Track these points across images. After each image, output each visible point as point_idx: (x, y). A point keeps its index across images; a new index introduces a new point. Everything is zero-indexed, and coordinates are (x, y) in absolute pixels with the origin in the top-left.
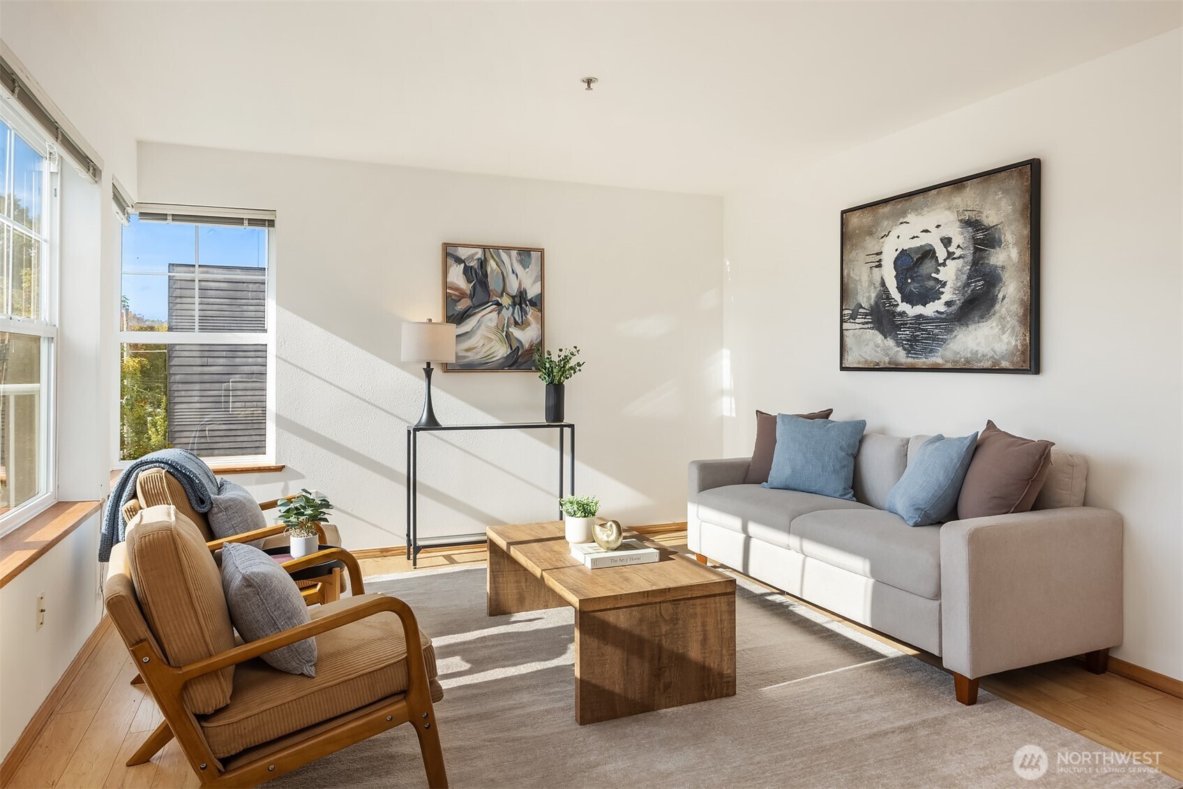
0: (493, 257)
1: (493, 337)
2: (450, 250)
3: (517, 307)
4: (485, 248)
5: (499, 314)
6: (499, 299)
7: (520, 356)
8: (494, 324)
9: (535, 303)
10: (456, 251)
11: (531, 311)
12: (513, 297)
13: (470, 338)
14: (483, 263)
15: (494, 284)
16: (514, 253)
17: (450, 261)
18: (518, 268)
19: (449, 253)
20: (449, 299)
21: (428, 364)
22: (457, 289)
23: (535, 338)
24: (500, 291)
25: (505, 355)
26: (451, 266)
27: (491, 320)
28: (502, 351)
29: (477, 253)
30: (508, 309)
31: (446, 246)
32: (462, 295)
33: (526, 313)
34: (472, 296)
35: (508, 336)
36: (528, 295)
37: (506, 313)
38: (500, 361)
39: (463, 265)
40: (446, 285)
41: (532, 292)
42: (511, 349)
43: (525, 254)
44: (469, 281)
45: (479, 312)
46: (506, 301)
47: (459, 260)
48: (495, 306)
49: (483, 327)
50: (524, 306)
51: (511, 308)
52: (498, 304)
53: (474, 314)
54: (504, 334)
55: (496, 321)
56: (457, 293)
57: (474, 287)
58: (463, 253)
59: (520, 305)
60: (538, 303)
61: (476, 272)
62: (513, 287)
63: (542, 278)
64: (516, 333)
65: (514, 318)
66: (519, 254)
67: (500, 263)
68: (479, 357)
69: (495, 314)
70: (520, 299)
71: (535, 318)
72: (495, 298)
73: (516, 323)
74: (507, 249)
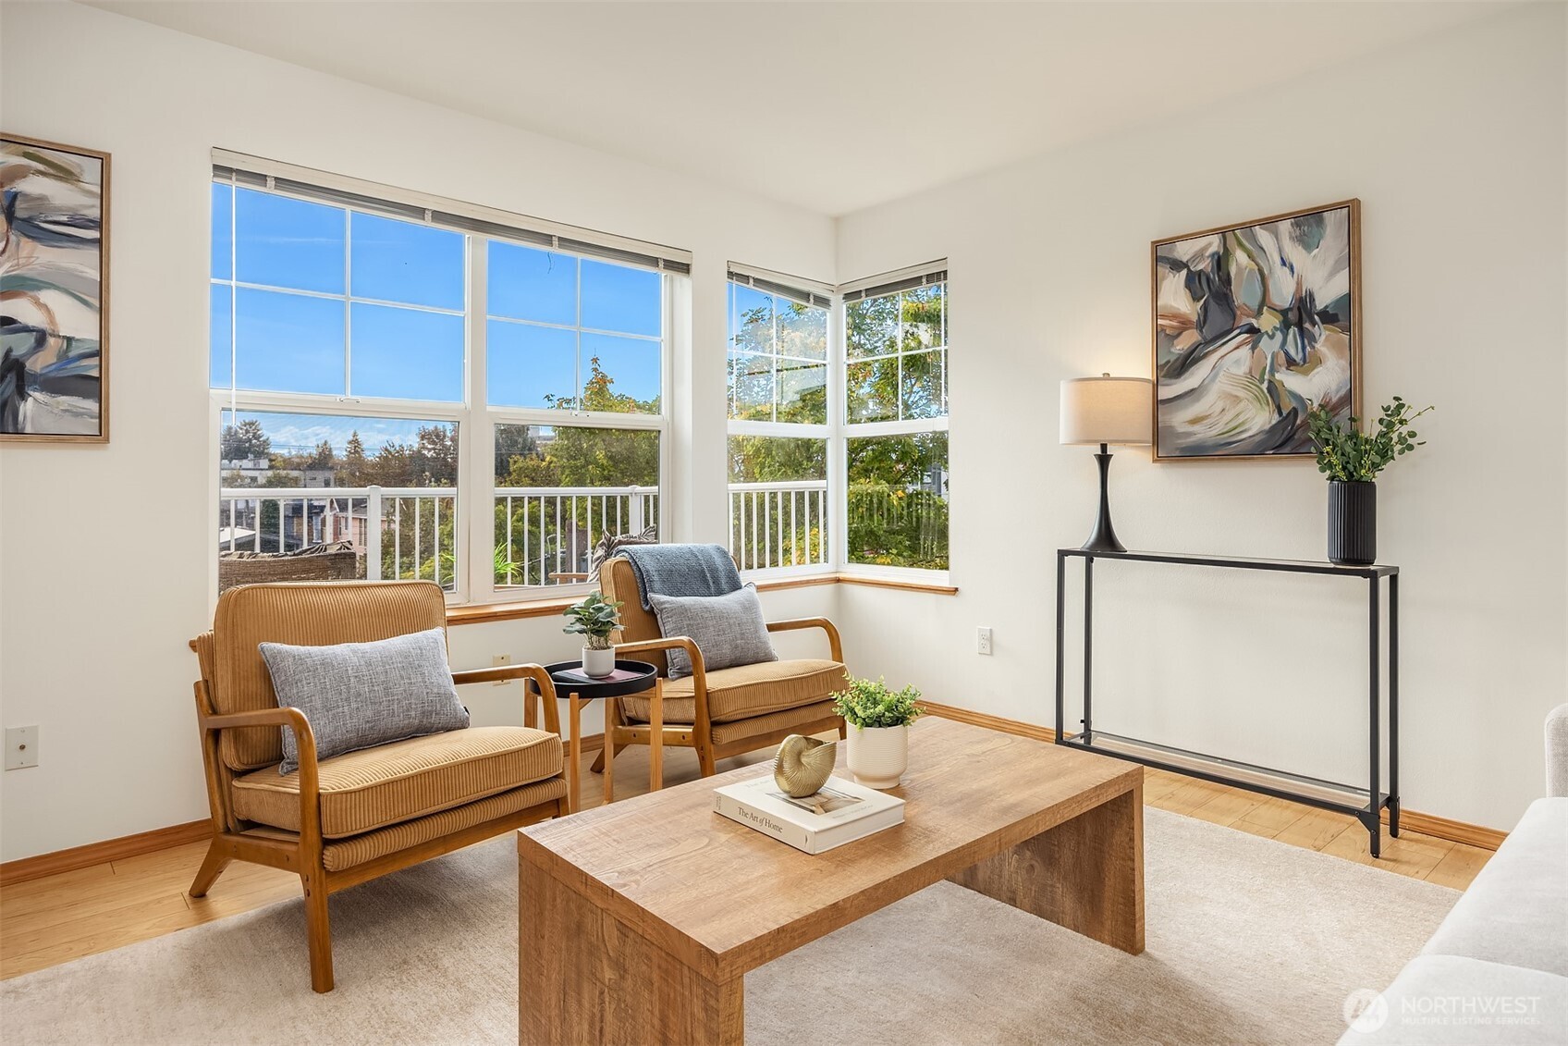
0: (1240, 245)
1: (1242, 393)
2: (1162, 252)
3: (1293, 330)
4: (1223, 232)
5: (1253, 348)
6: (1254, 322)
7: (1300, 426)
8: (1244, 369)
9: (1336, 315)
10: (1171, 250)
11: (1323, 334)
12: (1284, 312)
13: (1198, 400)
14: (1221, 261)
15: (1244, 295)
16: (1285, 227)
17: (1163, 270)
18: (1295, 253)
19: (1163, 258)
20: (1162, 336)
21: (1104, 447)
22: (1174, 316)
23: (1334, 387)
24: (1255, 305)
25: (1267, 427)
26: (1164, 278)
27: (1237, 362)
28: (1260, 419)
29: (1210, 245)
30: (1272, 337)
31: (1156, 245)
32: (1184, 325)
33: (1313, 339)
34: (1201, 325)
35: (1273, 389)
36: (1317, 302)
37: (1269, 347)
38: (1257, 439)
39: (1185, 272)
40: (1156, 314)
41: (1328, 292)
42: (1280, 413)
43: (1308, 222)
44: (1196, 298)
45: (1214, 351)
46: (1268, 322)
47: (1177, 265)
48: (1246, 335)
49: (1221, 377)
50: (1307, 325)
51: (1279, 336)
52: (1253, 330)
53: (1205, 355)
54: (1265, 386)
55: (1248, 363)
56: (1174, 324)
57: (1205, 308)
58: (1184, 251)
59: (1300, 325)
60: (1343, 315)
61: (1208, 279)
62: (1283, 292)
63: (1353, 260)
64: (1292, 381)
65: (1287, 354)
66: (1297, 225)
67: (1255, 252)
68: (1214, 432)
69: (1245, 351)
70: (1301, 314)
71: (1336, 347)
72: (1245, 321)
73: (1291, 363)
74: (1269, 222)
